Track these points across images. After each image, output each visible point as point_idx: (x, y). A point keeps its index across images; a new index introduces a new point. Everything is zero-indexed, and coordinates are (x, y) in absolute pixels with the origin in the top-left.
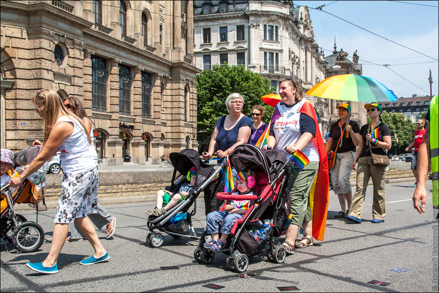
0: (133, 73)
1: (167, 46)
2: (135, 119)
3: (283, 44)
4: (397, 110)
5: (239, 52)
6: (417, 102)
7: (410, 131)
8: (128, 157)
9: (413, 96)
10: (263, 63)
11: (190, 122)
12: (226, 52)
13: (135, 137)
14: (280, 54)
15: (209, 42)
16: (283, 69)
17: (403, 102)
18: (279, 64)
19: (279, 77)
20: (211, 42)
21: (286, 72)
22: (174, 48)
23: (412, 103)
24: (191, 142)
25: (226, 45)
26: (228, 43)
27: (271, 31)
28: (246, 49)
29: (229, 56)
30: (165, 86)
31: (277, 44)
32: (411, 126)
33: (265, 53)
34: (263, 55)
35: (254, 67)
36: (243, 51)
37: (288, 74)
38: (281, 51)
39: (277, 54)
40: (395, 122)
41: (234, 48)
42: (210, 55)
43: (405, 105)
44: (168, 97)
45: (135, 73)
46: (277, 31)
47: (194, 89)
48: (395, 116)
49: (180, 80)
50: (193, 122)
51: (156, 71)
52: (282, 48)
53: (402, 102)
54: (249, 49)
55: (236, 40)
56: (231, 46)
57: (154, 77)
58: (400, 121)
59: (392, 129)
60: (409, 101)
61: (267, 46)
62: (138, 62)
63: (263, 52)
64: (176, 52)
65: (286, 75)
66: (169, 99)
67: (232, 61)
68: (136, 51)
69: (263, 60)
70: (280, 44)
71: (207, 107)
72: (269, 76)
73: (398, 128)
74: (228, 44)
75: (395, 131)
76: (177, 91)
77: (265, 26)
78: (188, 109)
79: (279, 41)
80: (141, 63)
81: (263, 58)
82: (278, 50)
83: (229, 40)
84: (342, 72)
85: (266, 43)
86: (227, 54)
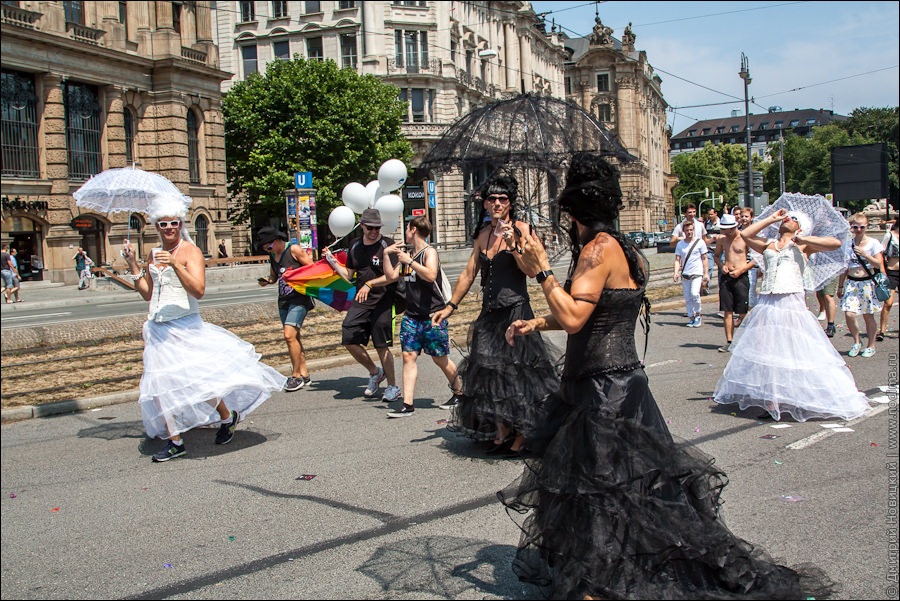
0: (42, 89)
1: (140, 26)
2: (51, 187)
3: (437, 13)
4: (726, 139)
5: (344, 32)
8: (36, 269)
9: (770, 111)
10: (393, 53)
11: (209, 185)
13: (53, 225)
14: (429, 34)
15: (285, 15)
16: (438, 64)
18: (430, 54)
19: (427, 80)
20: (289, 13)
21: (444, 70)
22: (157, 29)
24: (212, 228)
25: (318, 18)
26: (321, 16)
28: (359, 25)
29: (325, 41)
30: (139, 112)
31: (423, 13)
33: (398, 32)
34: (394, 37)
35: (374, 63)
36: (353, 30)
37: (448, 73)
38: (433, 27)
39: (424, 34)
40: (728, 161)
41: (333, 23)
42: (287, 42)
44: (148, 134)
45: (45, 86)
47: (214, 114)
48: (728, 151)
49: (171, 96)
50: (214, 185)
51: (108, 81)
52: (434, 21)
54: (363, 25)
55: (337, 8)
56: (327, 21)
57: (107, 92)
58: (739, 160)
59: (722, 175)
60: (762, 120)
61: (401, 17)
62: (50, 63)
63: (392, 31)
64: (161, 37)
65: (445, 75)
66: (152, 138)
67: (332, 48)
68: (37, 38)
69: (394, 47)
70: (430, 12)
71: (258, 151)
72: (405, 79)
73: (733, 174)
74: (322, 18)
75: (727, 179)
76: (167, 120)
78: (202, 157)
79: (427, 5)
80: (59, 65)
81: (394, 42)
82: (425, 25)
83: (322, 9)
84: (601, 67)
85: (399, 11)
86: (320, 38)
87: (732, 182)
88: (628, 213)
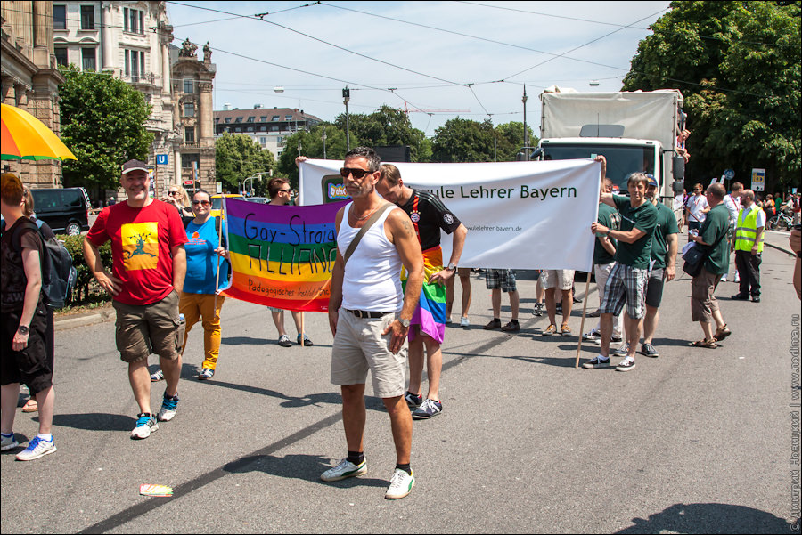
0: (4, 86)
1: (27, 43)
3: (150, 41)
5: (85, 46)
6: (262, 118)
7: (261, 162)
9: (255, 108)
10: (124, 66)
12: (65, 46)
14: (146, 54)
16: (151, 76)
17: (241, 116)
18: (146, 69)
19: (147, 88)
21: (155, 80)
22: (35, 46)
23: (254, 117)
25: (64, 34)
26: (67, 32)
27: (134, 18)
28: (98, 44)
29: (70, 52)
31: (142, 39)
32: (262, 155)
33: (127, 51)
34: (124, 54)
35: (112, 72)
36: (93, 46)
37: (158, 83)
38: (148, 49)
39: (142, 54)
40: (241, 148)
41: (78, 40)
43: (244, 121)
45: (6, 86)
46: (141, 19)
48: (240, 139)
49: (48, 95)
52: (148, 45)
53: (238, 116)
54: (102, 44)
55: (80, 28)
56: (72, 37)
58: (248, 147)
59: (238, 158)
60: (250, 115)
61: (129, 40)
62: (12, 70)
63: (123, 50)
65: (155, 85)
67: (75, 58)
69: (124, 62)
70: (146, 39)
73: (245, 158)
74: (67, 34)
75: (242, 162)
77: (126, 10)
79: (145, 33)
80: (14, 72)
81: (124, 58)
82: (143, 48)
83: (68, 28)
84: (188, 74)
85: (128, 36)
86: (66, 49)
87: (244, 164)
88: (207, 187)
